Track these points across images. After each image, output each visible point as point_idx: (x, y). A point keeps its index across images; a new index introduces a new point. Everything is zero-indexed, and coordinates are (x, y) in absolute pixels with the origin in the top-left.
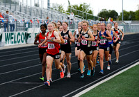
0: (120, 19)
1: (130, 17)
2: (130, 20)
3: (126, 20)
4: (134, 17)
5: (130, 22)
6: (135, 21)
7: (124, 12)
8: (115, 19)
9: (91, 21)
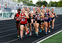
0: (49, 6)
1: (55, 5)
2: (55, 6)
3: (52, 6)
4: (57, 5)
5: (55, 8)
6: (58, 7)
7: (51, 2)
8: (46, 6)
9: (31, 7)
